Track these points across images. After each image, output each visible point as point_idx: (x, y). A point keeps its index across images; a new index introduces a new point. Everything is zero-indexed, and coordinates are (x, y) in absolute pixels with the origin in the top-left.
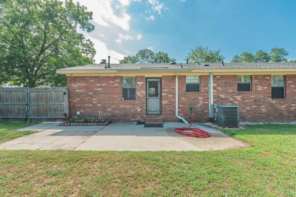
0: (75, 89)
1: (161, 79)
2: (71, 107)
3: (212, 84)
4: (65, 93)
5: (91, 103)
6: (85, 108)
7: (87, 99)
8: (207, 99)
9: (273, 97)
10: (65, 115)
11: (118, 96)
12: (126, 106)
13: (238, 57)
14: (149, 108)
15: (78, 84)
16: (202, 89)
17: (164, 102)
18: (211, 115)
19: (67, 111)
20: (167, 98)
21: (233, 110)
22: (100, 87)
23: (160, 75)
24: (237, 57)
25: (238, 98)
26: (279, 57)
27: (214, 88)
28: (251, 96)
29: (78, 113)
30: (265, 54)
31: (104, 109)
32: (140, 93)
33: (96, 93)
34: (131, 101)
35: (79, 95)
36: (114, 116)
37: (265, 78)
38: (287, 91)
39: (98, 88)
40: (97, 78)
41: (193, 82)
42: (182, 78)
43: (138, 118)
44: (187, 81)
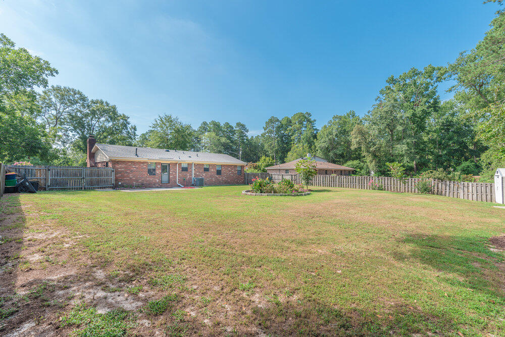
0: (119, 168)
1: (169, 164)
2: (116, 180)
3: (193, 168)
4: (113, 171)
5: (129, 177)
6: (125, 180)
7: (126, 174)
8: (191, 175)
9: (217, 174)
10: (112, 184)
11: (146, 174)
12: (151, 179)
13: (207, 124)
14: (163, 180)
15: (120, 166)
16: (189, 170)
17: (171, 176)
18: (193, 183)
19: (113, 182)
20: (172, 174)
21: (202, 180)
22: (135, 167)
23: (169, 163)
24: (205, 123)
25: (204, 174)
26: (242, 132)
27: (194, 170)
28: (209, 173)
29: (120, 183)
30: (230, 126)
31: (137, 181)
32: (158, 172)
33: (132, 171)
34: (153, 176)
35: (120, 172)
36: (142, 184)
37: (214, 166)
38: (222, 172)
39: (134, 168)
40: (133, 163)
41: (185, 166)
42: (180, 164)
43: (157, 185)
44: (182, 166)
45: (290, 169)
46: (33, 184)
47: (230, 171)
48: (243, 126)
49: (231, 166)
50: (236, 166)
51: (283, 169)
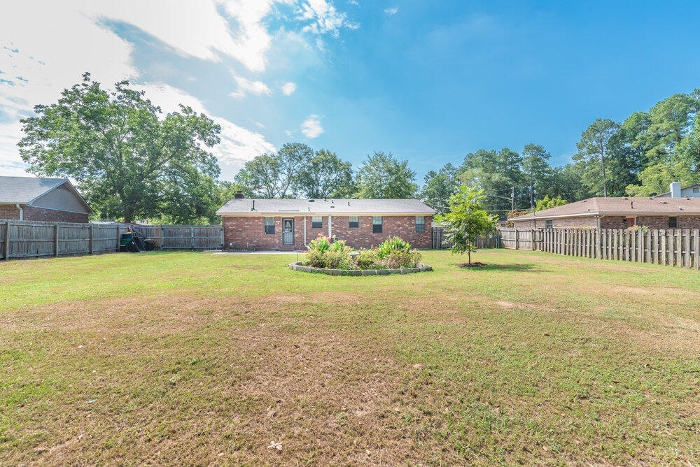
0: (228, 226)
1: (294, 219)
2: (227, 240)
4: (222, 230)
5: (241, 237)
6: (237, 240)
7: (238, 233)
9: (374, 232)
10: (222, 245)
11: (262, 232)
12: (269, 240)
14: (285, 241)
15: (231, 223)
16: (323, 226)
17: (296, 236)
19: (223, 243)
20: (298, 233)
22: (248, 225)
23: (293, 216)
25: (350, 232)
28: (358, 231)
29: (231, 244)
31: (251, 241)
32: (278, 229)
33: (245, 229)
34: (271, 235)
35: (231, 231)
36: (258, 246)
37: (368, 218)
38: (383, 228)
39: (246, 225)
40: (246, 218)
41: (317, 221)
42: (309, 218)
43: (277, 247)
44: (314, 221)
45: (555, 219)
46: (147, 243)
47: (399, 226)
48: (539, 150)
49: (403, 217)
50: (412, 218)
51: (542, 220)
